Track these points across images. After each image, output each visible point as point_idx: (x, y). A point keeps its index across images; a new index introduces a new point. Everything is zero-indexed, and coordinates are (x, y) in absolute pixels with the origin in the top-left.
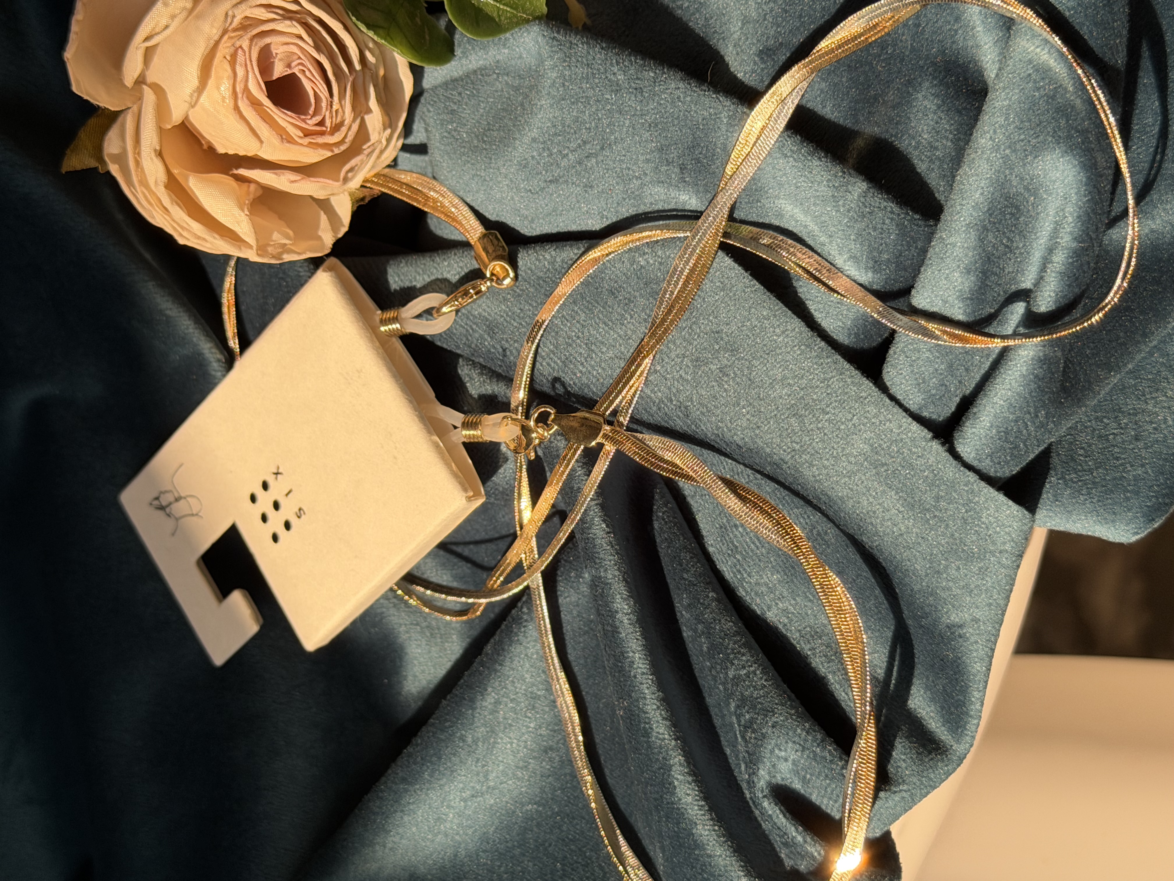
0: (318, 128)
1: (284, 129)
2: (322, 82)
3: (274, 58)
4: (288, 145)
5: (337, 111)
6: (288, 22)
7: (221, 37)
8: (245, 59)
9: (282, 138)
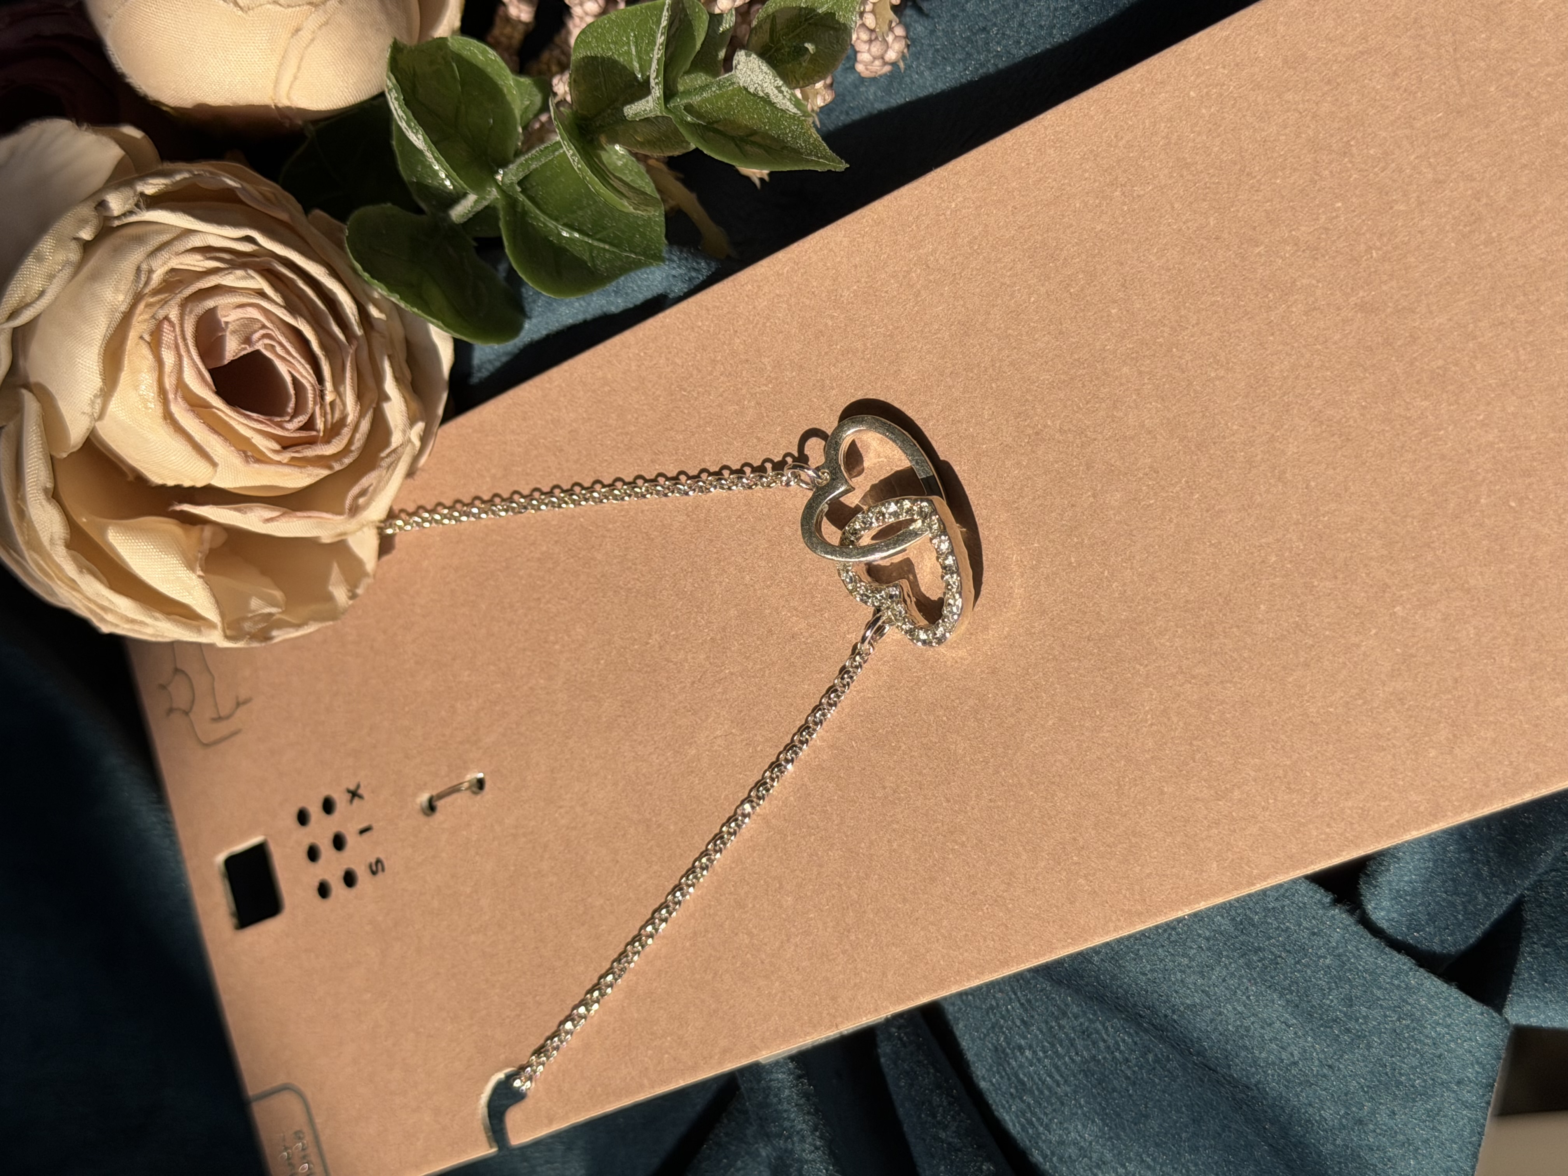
0: (303, 434)
1: (247, 440)
2: (303, 361)
3: (224, 330)
4: (256, 466)
5: (332, 404)
6: (240, 273)
7: (133, 307)
8: (176, 337)
9: (247, 456)
